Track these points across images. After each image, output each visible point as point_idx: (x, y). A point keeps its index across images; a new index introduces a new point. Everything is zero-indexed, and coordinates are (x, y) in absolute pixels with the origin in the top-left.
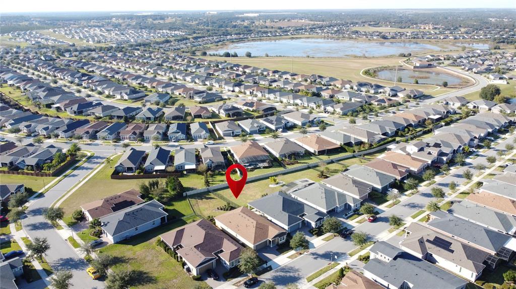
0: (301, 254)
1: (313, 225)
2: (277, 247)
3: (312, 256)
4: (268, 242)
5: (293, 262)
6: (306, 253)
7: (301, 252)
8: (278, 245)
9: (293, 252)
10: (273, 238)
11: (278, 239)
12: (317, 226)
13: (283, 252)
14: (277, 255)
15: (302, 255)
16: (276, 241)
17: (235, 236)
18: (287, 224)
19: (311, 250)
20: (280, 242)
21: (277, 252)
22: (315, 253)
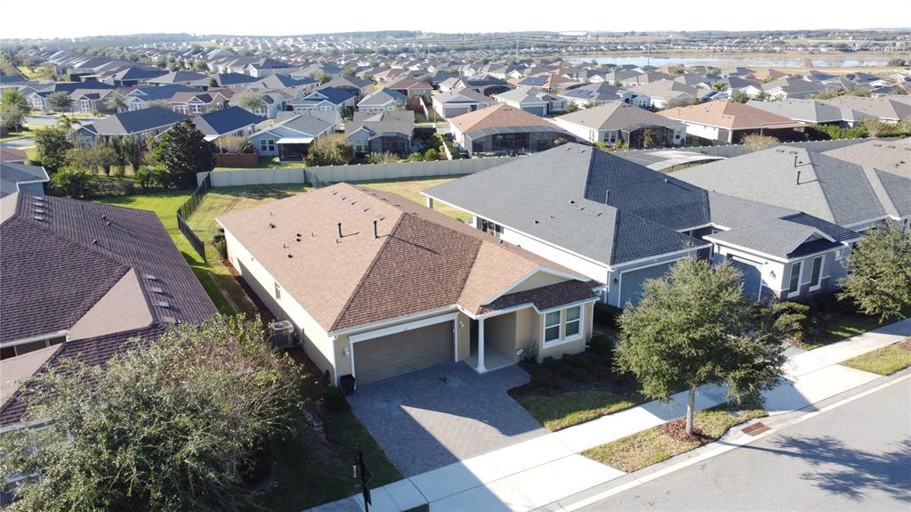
0: (700, 438)
1: (773, 276)
2: (523, 378)
3: (803, 465)
4: (460, 337)
5: (635, 494)
6: (738, 437)
7: (700, 426)
8: (529, 361)
9: (633, 421)
10: (499, 303)
11: (534, 318)
12: (794, 288)
13: (561, 416)
14: (511, 428)
15: (712, 450)
16: (520, 333)
17: (273, 294)
18: (608, 252)
19: (780, 423)
20: (547, 347)
21: (516, 408)
22: (823, 444)
